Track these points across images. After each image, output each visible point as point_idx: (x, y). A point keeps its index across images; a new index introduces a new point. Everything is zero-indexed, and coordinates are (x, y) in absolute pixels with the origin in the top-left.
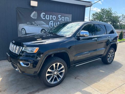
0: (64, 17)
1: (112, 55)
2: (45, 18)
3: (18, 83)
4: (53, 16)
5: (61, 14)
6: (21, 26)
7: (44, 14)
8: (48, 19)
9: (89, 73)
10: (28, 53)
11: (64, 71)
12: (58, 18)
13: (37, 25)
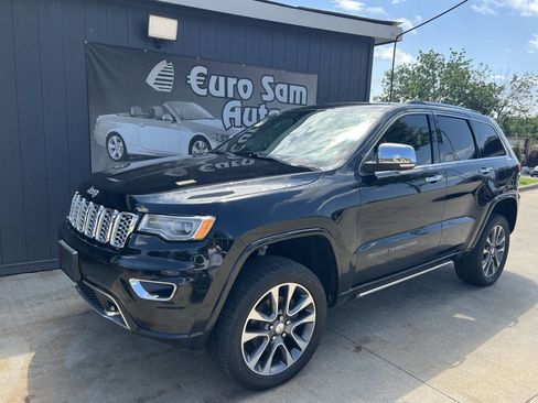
0: (285, 87)
1: (498, 247)
2: (208, 91)
3: (112, 376)
4: (243, 82)
5: (272, 72)
6: (105, 123)
7: (204, 71)
8: (221, 93)
9: (410, 325)
10: (165, 240)
11: (312, 318)
12: (259, 90)
13: (175, 121)
